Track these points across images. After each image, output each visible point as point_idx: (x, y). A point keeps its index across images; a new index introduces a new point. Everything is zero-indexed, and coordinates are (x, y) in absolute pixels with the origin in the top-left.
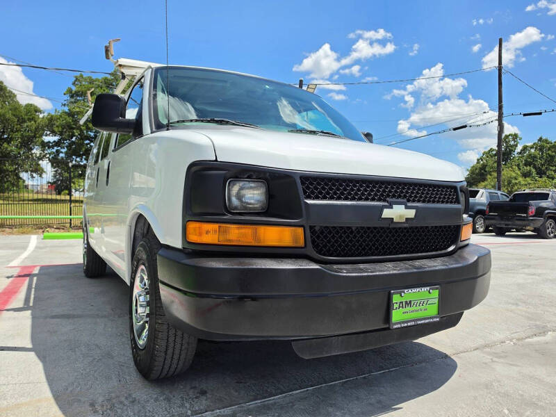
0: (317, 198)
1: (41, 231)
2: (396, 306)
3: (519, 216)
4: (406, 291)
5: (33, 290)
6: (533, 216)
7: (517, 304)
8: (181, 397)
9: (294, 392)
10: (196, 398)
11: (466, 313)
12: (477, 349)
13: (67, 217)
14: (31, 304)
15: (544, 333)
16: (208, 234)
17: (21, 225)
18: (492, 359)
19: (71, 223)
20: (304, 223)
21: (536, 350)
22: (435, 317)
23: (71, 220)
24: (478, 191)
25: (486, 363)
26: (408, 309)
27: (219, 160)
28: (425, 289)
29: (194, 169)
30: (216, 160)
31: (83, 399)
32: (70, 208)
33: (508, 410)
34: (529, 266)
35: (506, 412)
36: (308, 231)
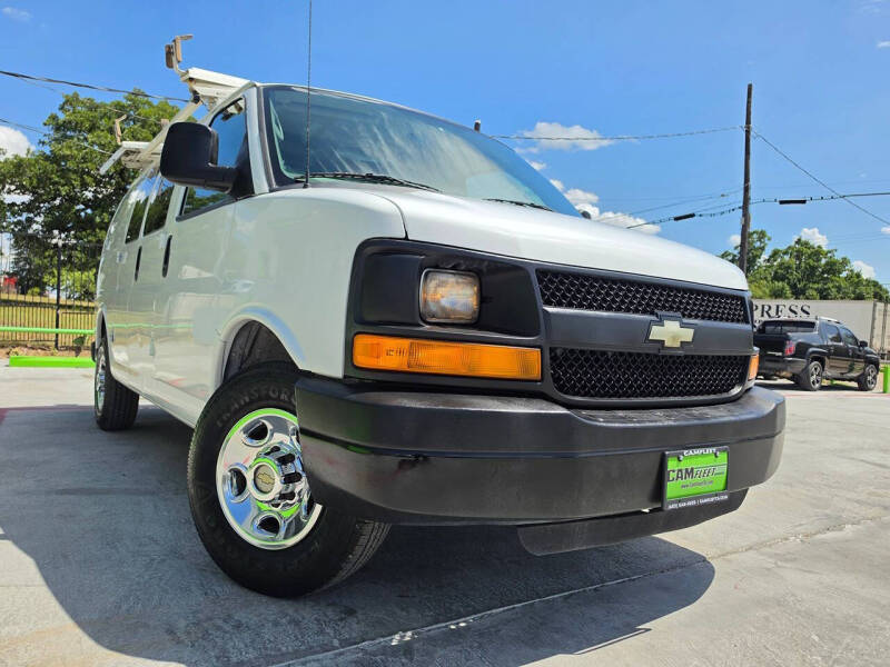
0: (559, 304)
1: (3, 351)
2: (672, 475)
3: (771, 355)
4: (685, 452)
6: (792, 356)
7: (791, 485)
8: (316, 619)
9: (494, 611)
10: (341, 620)
11: (752, 490)
12: (751, 548)
13: (50, 330)
15: (839, 526)
18: (776, 563)
19: (56, 341)
20: (541, 342)
21: (836, 551)
22: (723, 494)
23: (57, 335)
25: (768, 569)
26: (689, 480)
27: (410, 238)
28: (710, 450)
29: (370, 250)
30: (406, 238)
31: (152, 624)
32: (58, 316)
36: (547, 356)
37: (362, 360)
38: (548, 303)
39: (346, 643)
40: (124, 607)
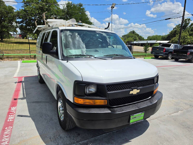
0: (111, 91)
1: (21, 59)
2: (131, 119)
3: (183, 55)
4: (135, 115)
5: (24, 89)
6: (189, 55)
7: (173, 98)
8: (73, 136)
9: (103, 135)
10: (77, 136)
12: (156, 118)
13: (29, 54)
14: (25, 96)
16: (81, 101)
17: (14, 57)
19: (30, 56)
20: (107, 99)
21: (174, 119)
24: (171, 45)
25: (157, 124)
26: (135, 119)
27: (83, 81)
28: (140, 113)
29: (76, 83)
31: (48, 136)
32: (30, 51)
33: (160, 142)
34: (182, 79)
35: (159, 143)
36: (108, 101)
37: (76, 101)
38: (109, 91)
39: (77, 142)
40: (43, 132)
